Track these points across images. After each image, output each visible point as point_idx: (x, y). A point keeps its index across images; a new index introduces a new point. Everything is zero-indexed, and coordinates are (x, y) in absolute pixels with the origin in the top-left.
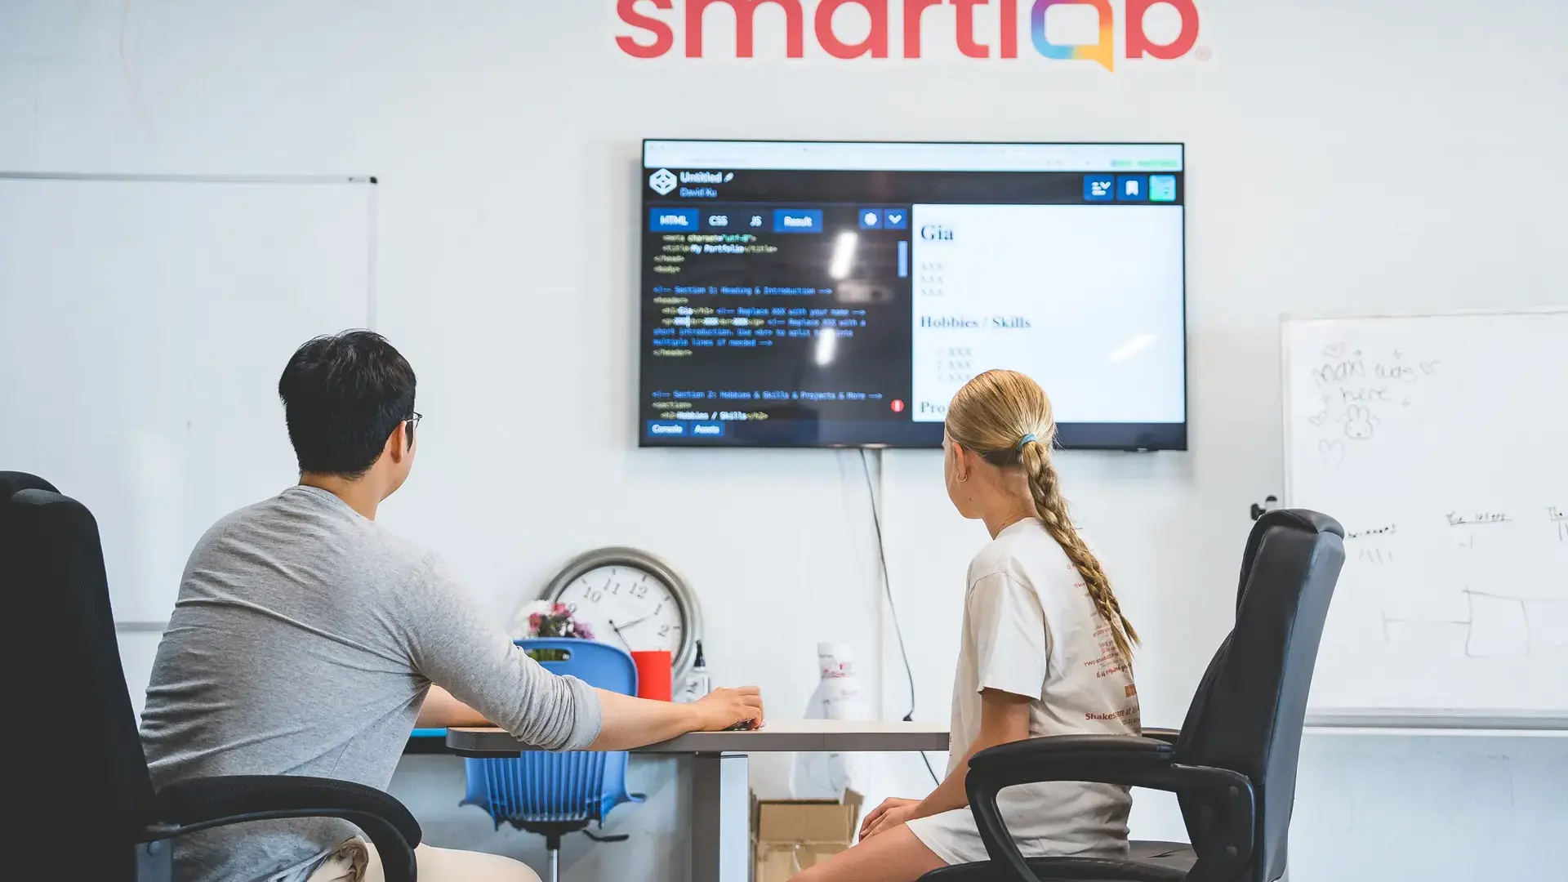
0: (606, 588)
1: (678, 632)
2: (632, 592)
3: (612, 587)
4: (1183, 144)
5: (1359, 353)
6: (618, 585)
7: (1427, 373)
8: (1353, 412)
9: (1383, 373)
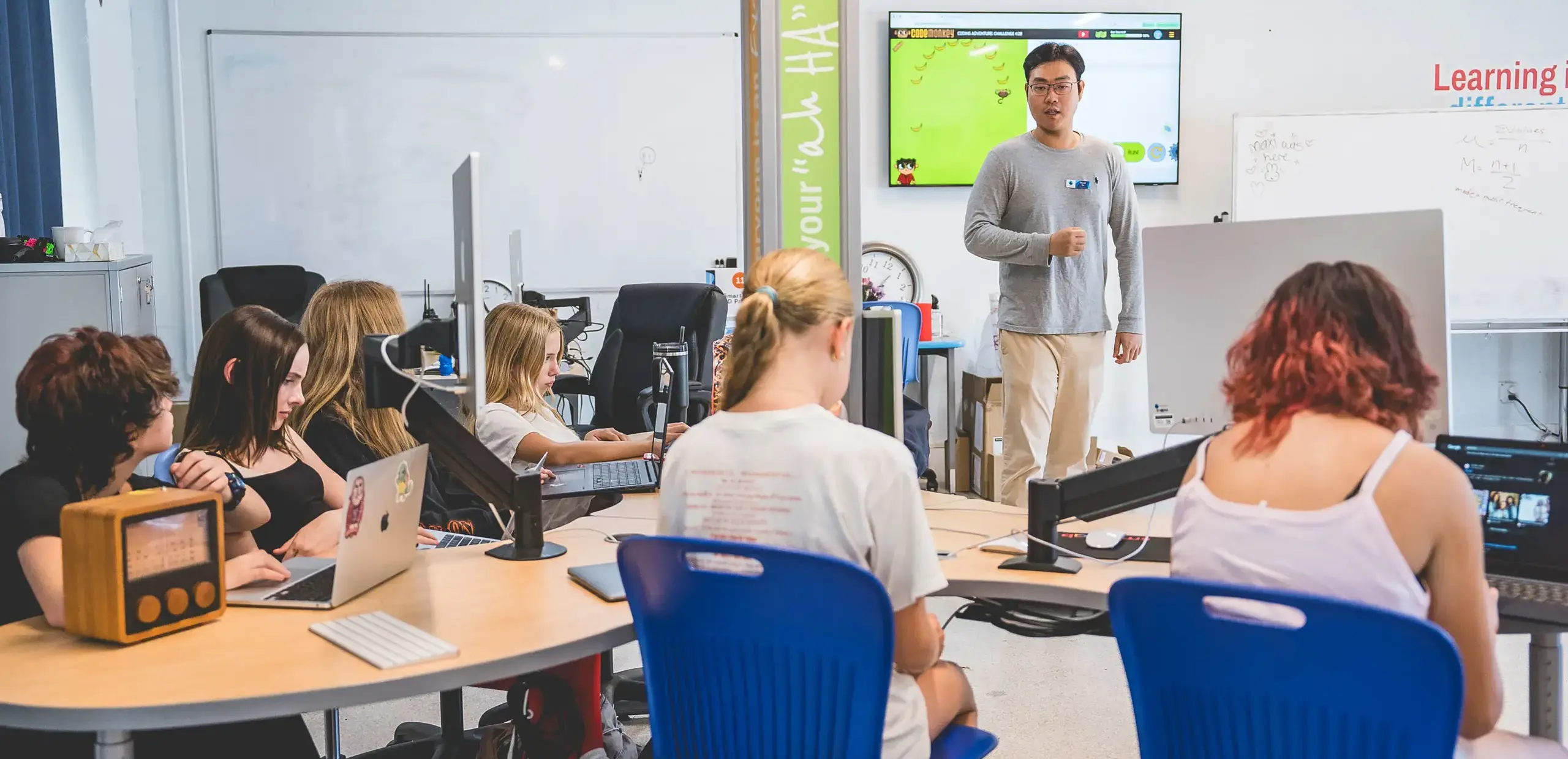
0: (870, 265)
1: (911, 288)
2: (884, 267)
3: (874, 264)
4: (1181, 14)
5: (1274, 135)
6: (877, 263)
7: (1308, 146)
8: (1270, 167)
9: (1286, 146)
